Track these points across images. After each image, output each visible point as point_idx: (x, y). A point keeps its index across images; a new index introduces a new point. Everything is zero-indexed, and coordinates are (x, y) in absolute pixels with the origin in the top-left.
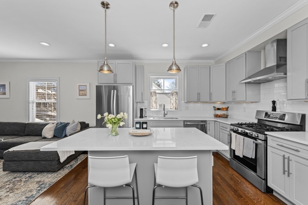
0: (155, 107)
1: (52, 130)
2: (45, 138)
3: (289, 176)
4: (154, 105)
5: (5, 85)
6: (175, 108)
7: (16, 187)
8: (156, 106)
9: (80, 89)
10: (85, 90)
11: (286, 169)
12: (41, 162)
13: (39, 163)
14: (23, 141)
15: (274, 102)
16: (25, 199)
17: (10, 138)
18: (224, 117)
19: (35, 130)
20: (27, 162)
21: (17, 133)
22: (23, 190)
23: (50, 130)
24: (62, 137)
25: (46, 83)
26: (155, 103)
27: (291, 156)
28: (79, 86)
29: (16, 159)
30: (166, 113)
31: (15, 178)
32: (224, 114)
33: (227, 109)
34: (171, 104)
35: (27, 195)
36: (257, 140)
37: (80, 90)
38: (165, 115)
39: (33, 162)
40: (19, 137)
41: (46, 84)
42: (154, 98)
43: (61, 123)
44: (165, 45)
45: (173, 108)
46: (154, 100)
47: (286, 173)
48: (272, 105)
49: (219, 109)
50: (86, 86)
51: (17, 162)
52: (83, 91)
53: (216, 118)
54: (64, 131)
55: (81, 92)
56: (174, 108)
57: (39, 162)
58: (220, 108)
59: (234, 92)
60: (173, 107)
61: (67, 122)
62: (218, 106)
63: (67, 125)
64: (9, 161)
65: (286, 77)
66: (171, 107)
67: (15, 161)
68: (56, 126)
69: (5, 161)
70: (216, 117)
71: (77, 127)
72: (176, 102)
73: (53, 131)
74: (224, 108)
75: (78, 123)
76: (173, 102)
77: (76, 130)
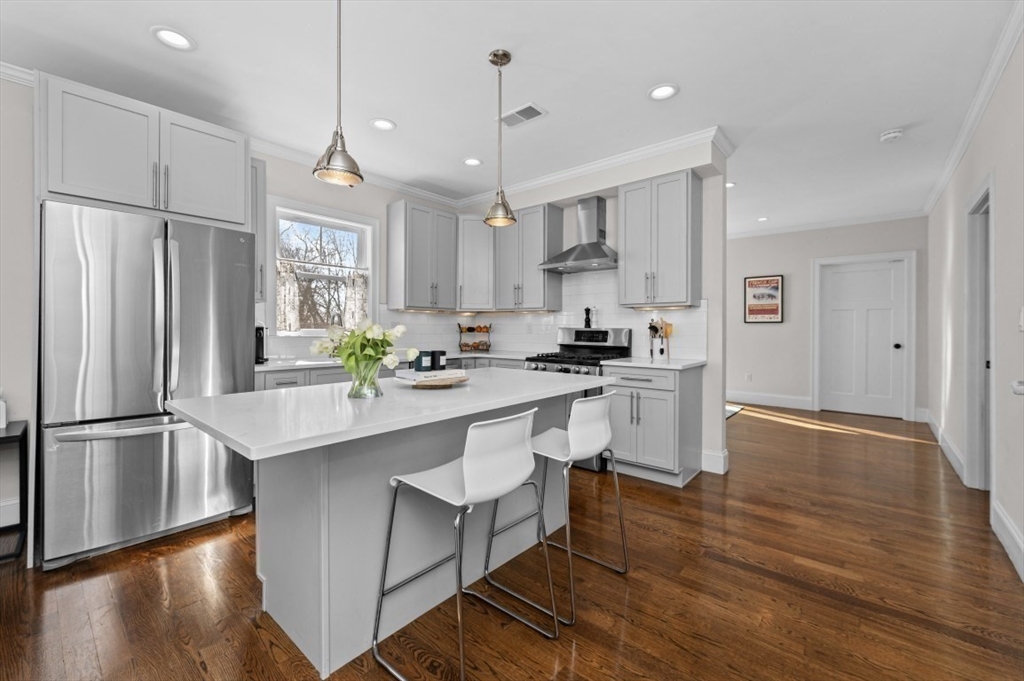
0: (292, 325)
3: (638, 423)
4: (290, 316)
11: (635, 416)
15: (588, 311)
27: (639, 390)
32: (482, 342)
33: (488, 329)
34: (348, 316)
42: (287, 291)
46: (287, 299)
47: (635, 421)
48: (585, 316)
49: (471, 330)
58: (475, 326)
59: (518, 288)
62: (465, 321)
65: (616, 268)
70: (465, 351)
72: (362, 308)
74: (481, 326)
76: (353, 307)
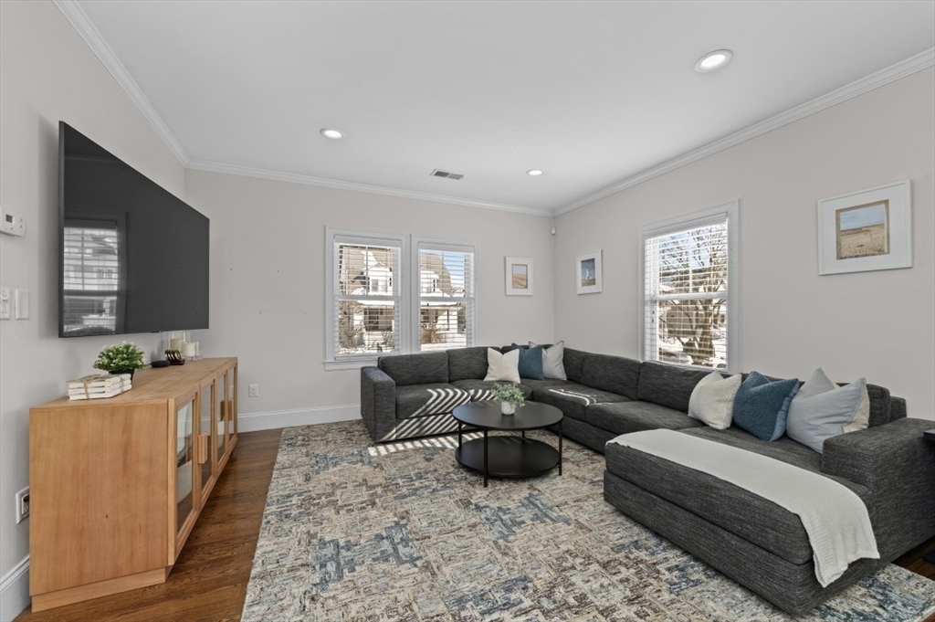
1: (725, 401)
2: (699, 425)
5: (593, 260)
9: (844, 226)
10: (881, 225)
12: (719, 530)
13: (713, 531)
14: (640, 416)
17: (607, 399)
19: (664, 388)
20: (667, 506)
21: (619, 386)
23: (718, 398)
24: (773, 438)
28: (838, 212)
29: (635, 478)
37: (841, 233)
39: (688, 515)
40: (625, 401)
43: (762, 379)
50: (886, 202)
51: (639, 491)
52: (862, 235)
54: (781, 414)
55: (851, 242)
57: (711, 526)
61: (788, 377)
63: (794, 391)
64: (619, 477)
67: (633, 484)
68: (742, 387)
71: (854, 409)
73: (730, 405)
75: (859, 391)
77: (850, 423)
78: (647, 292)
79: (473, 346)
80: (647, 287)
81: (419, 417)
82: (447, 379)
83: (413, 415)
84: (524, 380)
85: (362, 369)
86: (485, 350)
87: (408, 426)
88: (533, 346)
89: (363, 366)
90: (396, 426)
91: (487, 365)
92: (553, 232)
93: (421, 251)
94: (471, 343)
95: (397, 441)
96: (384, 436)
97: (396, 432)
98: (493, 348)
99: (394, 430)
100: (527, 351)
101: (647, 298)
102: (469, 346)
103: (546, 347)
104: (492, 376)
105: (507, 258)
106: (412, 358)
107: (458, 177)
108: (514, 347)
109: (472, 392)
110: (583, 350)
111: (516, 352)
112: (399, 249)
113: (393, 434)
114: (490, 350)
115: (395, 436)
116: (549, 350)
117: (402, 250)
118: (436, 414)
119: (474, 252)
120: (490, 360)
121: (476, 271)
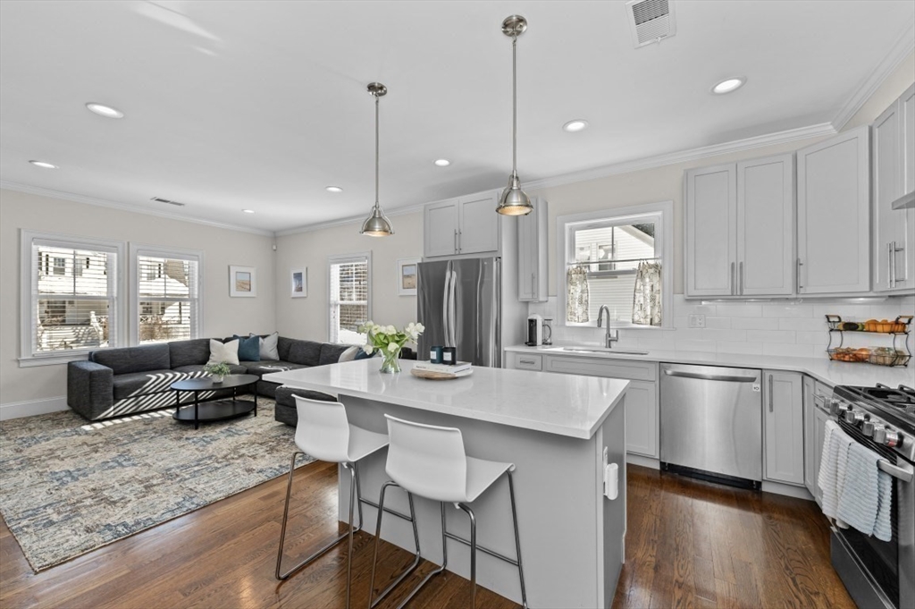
0: (581, 317)
4: (579, 310)
5: (301, 274)
6: (651, 319)
7: (277, 448)
8: (586, 312)
9: (405, 273)
10: (414, 275)
16: (277, 468)
18: (884, 365)
22: (283, 454)
25: (354, 264)
26: (581, 303)
28: (403, 266)
30: (614, 334)
31: (284, 435)
32: (883, 349)
33: (898, 327)
34: (637, 308)
35: (283, 464)
36: (899, 459)
38: (610, 341)
41: (354, 268)
42: (576, 290)
44: (576, 126)
45: (642, 320)
46: (577, 295)
49: (851, 327)
53: (835, 364)
56: (649, 320)
58: (859, 321)
60: (642, 315)
62: (853, 312)
66: (636, 318)
68: (358, 353)
69: (278, 404)
70: (839, 360)
72: (653, 299)
74: (880, 321)
76: (642, 299)
78: (332, 299)
79: (197, 338)
80: (332, 295)
81: (137, 396)
82: (169, 366)
83: (132, 395)
84: (243, 363)
85: (69, 364)
86: (208, 341)
87: (125, 405)
88: (253, 336)
89: (70, 360)
90: (114, 405)
91: (209, 353)
92: (274, 248)
93: (141, 258)
94: (195, 336)
95: (114, 418)
96: (99, 414)
97: (114, 409)
98: (216, 339)
99: (112, 408)
100: (246, 341)
101: (332, 303)
102: (193, 339)
103: (264, 337)
104: (214, 361)
105: (231, 268)
106: (130, 350)
107: (180, 204)
108: (235, 337)
109: (191, 374)
110: (291, 338)
111: (237, 341)
112: (115, 255)
113: (110, 412)
114: (212, 341)
115: (112, 413)
116: (266, 339)
117: (118, 257)
118: (155, 393)
119: (198, 260)
120: (212, 349)
121: (200, 276)
